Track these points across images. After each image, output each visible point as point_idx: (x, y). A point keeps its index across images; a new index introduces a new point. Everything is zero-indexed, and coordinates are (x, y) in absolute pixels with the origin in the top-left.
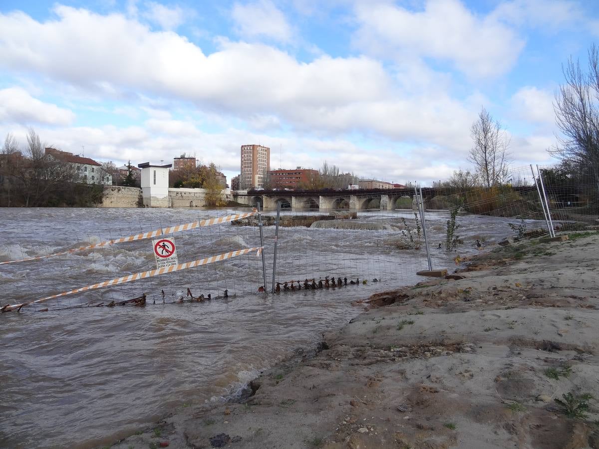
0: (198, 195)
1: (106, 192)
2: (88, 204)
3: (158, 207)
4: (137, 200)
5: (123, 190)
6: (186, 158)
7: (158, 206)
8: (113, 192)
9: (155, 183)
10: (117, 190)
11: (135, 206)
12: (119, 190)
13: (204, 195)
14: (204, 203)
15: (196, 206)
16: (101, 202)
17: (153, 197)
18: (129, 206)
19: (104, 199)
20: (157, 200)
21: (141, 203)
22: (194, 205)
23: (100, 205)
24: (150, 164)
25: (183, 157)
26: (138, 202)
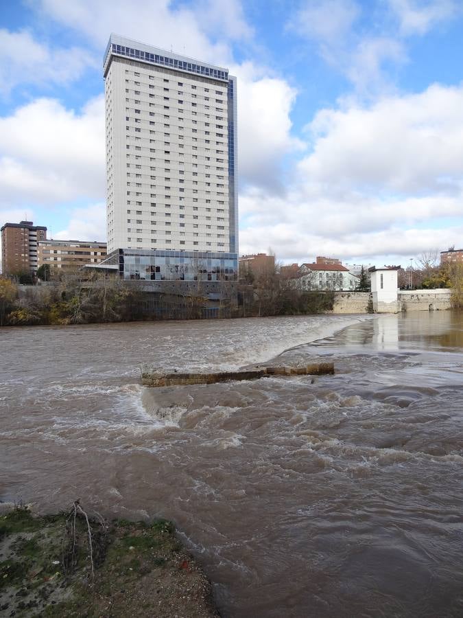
0: (440, 297)
1: (336, 299)
2: (318, 311)
3: (385, 313)
4: (367, 305)
5: (353, 296)
6: (456, 251)
7: (386, 311)
8: (343, 299)
9: (382, 287)
10: (347, 296)
11: (365, 312)
12: (349, 296)
13: (449, 296)
14: (448, 305)
15: (438, 310)
16: (332, 309)
17: (380, 302)
18: (359, 312)
19: (334, 306)
20: (384, 304)
21: (371, 309)
22: (435, 308)
23: (330, 312)
24: (376, 268)
25: (451, 250)
26: (368, 307)
